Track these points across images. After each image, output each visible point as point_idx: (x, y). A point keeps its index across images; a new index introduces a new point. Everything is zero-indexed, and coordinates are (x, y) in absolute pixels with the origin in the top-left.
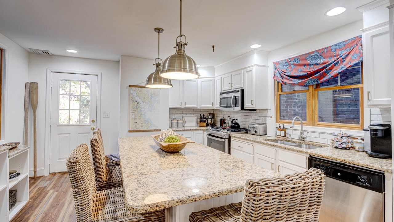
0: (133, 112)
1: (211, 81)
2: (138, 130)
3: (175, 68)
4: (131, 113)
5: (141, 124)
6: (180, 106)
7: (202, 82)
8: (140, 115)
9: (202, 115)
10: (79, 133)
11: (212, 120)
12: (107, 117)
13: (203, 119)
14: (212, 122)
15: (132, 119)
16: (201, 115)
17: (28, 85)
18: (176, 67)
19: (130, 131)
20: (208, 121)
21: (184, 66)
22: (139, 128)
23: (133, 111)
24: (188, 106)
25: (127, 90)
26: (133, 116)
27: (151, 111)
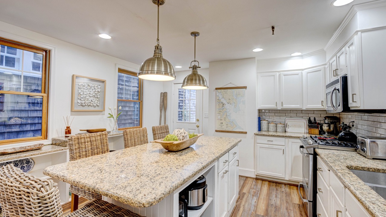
0: (219, 113)
1: (320, 70)
2: (223, 131)
4: (217, 114)
5: (227, 124)
6: (276, 107)
7: (308, 74)
8: (225, 116)
9: (312, 119)
10: (189, 129)
11: (329, 126)
12: (207, 117)
13: (312, 124)
14: (330, 128)
15: (218, 119)
16: (310, 118)
17: (162, 94)
19: (216, 131)
20: (323, 127)
22: (224, 128)
23: (219, 112)
24: (286, 106)
25: (215, 92)
26: (219, 117)
27: (236, 112)
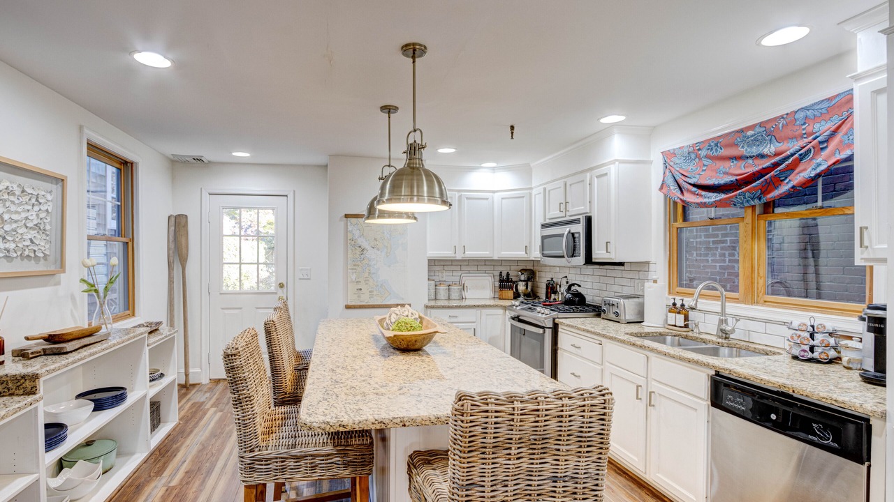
0: (354, 267)
1: (523, 197)
2: (364, 305)
3: (401, 196)
4: (349, 271)
5: (370, 292)
6: (454, 255)
7: (504, 201)
8: (366, 275)
9: (504, 274)
10: (257, 308)
11: (527, 285)
12: (306, 277)
13: (505, 283)
14: (527, 288)
15: (352, 282)
16: (501, 273)
17: (173, 219)
18: (403, 194)
19: (348, 307)
20: (519, 287)
21: (418, 192)
22: (365, 300)
23: (354, 265)
24: (470, 254)
25: (342, 224)
26: (354, 277)
27: (389, 266)
